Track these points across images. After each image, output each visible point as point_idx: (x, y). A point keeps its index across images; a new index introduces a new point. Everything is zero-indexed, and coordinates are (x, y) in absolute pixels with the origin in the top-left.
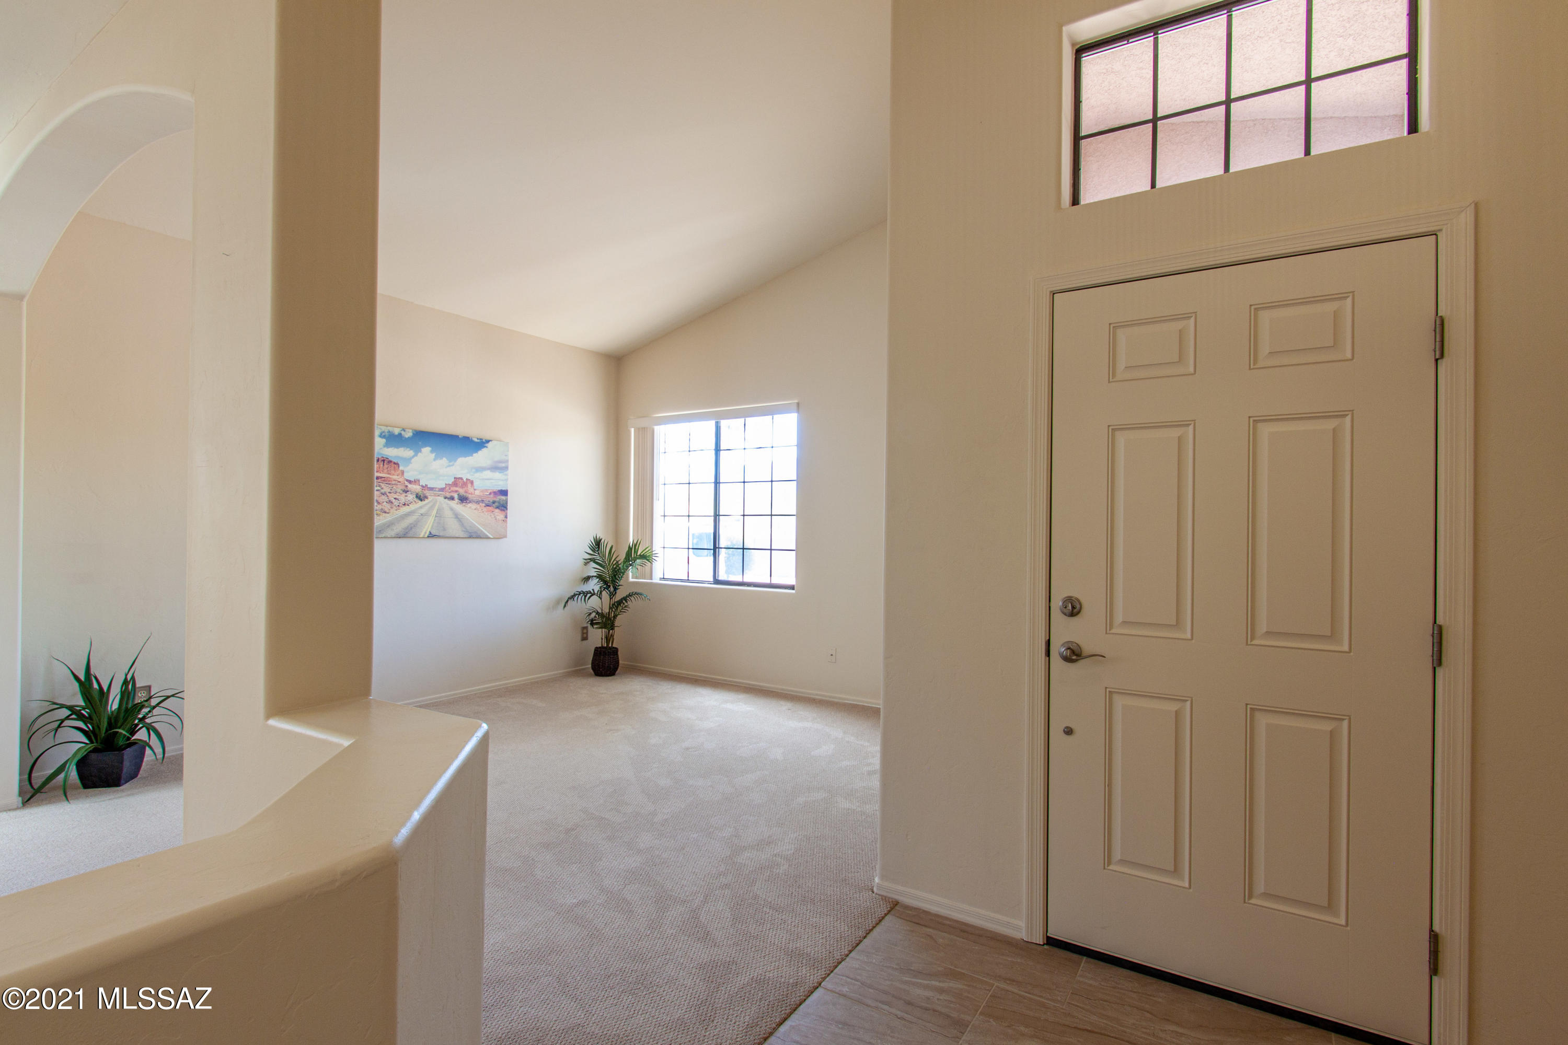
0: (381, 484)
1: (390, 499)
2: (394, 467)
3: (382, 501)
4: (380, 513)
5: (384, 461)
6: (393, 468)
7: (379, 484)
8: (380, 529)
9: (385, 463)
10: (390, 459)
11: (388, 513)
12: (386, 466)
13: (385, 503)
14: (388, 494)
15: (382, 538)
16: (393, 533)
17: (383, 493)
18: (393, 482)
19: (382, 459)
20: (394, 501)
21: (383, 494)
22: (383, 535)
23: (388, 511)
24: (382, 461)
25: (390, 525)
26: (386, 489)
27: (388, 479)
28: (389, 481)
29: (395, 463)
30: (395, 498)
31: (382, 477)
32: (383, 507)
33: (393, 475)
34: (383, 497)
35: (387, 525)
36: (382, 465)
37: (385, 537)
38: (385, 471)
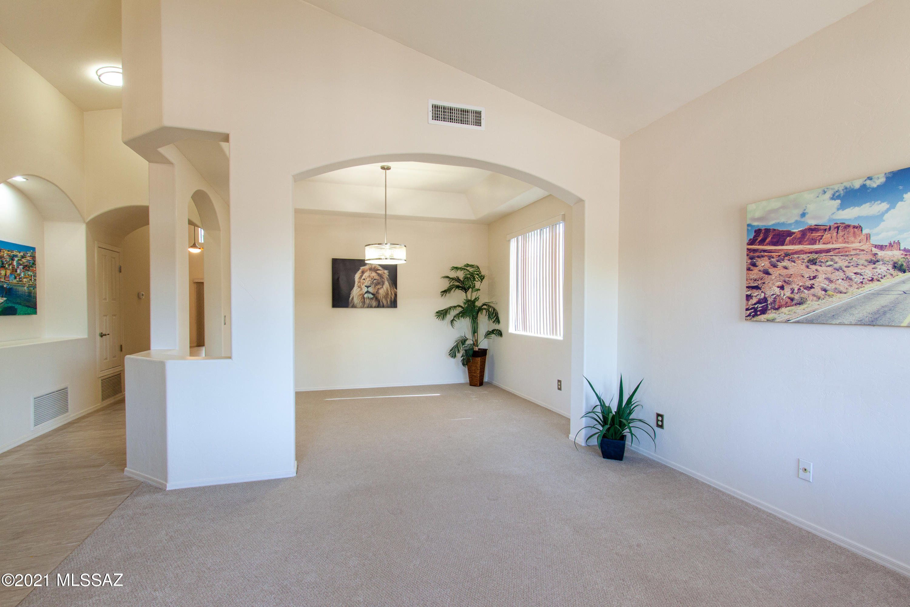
0: (834, 257)
1: (847, 275)
2: (854, 233)
3: (835, 278)
4: (832, 293)
5: (838, 228)
6: (851, 233)
7: (832, 257)
8: (833, 314)
9: (839, 231)
10: (847, 223)
11: (845, 293)
12: (841, 233)
13: (840, 280)
14: (845, 269)
15: (836, 324)
16: (853, 319)
17: (838, 268)
18: (853, 253)
19: (836, 225)
20: (854, 276)
21: (838, 270)
22: (838, 322)
23: (845, 291)
24: (835, 228)
25: (848, 308)
26: (841, 262)
27: (846, 249)
28: (846, 252)
29: (854, 227)
30: (855, 273)
31: (835, 249)
32: (837, 286)
33: (853, 242)
34: (837, 273)
35: (843, 309)
36: (835, 234)
37: (840, 324)
38: (840, 240)
